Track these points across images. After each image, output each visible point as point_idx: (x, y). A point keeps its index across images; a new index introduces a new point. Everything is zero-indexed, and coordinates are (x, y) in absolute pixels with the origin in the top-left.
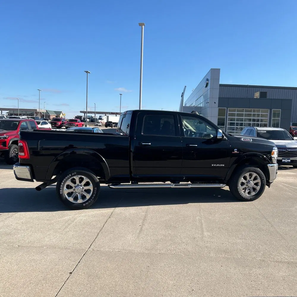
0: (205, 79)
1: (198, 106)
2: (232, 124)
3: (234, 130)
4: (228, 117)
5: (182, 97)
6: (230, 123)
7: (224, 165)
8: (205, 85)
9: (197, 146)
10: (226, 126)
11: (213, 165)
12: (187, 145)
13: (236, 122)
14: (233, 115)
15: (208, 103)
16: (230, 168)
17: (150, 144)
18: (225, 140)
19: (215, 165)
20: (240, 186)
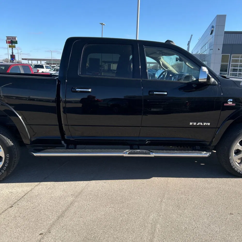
0: (211, 26)
1: (203, 54)
2: (235, 71)
3: (236, 76)
4: (231, 63)
5: (188, 45)
6: (233, 69)
7: (209, 124)
8: (211, 32)
9: (166, 93)
10: (228, 72)
11: (191, 124)
12: (150, 92)
13: (238, 68)
14: (237, 61)
15: (212, 49)
16: (219, 128)
17: (90, 90)
18: (214, 84)
19: (195, 124)
20: (234, 154)
